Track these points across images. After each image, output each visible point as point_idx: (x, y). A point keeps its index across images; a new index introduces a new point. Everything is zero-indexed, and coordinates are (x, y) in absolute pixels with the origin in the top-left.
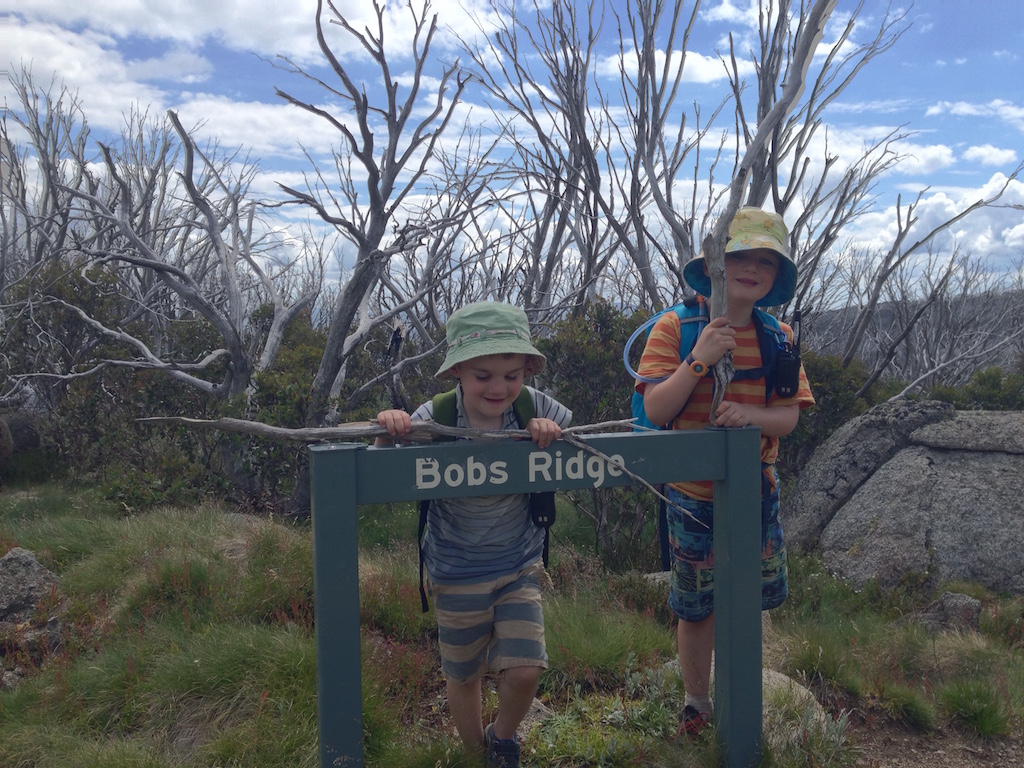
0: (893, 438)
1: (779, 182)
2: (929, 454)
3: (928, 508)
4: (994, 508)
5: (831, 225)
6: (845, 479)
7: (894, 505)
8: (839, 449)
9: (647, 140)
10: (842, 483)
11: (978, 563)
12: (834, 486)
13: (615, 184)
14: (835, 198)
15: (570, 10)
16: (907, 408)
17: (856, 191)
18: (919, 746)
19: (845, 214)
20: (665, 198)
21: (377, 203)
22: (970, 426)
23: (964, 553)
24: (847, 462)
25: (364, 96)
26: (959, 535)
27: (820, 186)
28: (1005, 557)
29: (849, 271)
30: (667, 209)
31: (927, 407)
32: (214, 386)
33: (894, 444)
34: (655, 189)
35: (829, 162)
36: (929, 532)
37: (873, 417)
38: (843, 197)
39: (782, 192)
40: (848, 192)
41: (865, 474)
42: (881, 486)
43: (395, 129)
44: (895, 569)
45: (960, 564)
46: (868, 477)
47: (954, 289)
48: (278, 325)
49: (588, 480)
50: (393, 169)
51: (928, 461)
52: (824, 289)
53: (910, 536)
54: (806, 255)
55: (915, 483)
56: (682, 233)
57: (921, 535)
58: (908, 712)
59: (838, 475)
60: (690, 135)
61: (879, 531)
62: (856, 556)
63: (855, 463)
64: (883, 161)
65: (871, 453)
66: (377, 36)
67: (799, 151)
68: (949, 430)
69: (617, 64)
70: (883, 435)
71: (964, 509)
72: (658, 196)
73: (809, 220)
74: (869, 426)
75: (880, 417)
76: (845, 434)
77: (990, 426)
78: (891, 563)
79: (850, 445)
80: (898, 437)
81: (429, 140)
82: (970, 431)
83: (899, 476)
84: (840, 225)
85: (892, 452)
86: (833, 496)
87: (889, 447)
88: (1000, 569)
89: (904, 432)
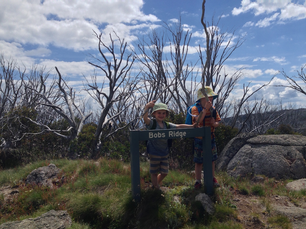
0: (243, 142)
1: (213, 81)
2: (251, 145)
3: (251, 158)
4: (267, 157)
5: (227, 92)
6: (232, 153)
7: (243, 158)
8: (230, 145)
9: (179, 70)
10: (231, 154)
11: (263, 170)
12: (229, 154)
14: (227, 86)
15: (159, 40)
16: (246, 135)
17: (233, 83)
18: (246, 197)
19: (231, 89)
20: (183, 85)
21: (111, 88)
23: (260, 168)
24: (232, 148)
25: (110, 63)
26: (259, 164)
27: (224, 82)
28: (270, 168)
29: (234, 105)
30: (184, 88)
31: (250, 134)
32: (68, 137)
34: (181, 83)
35: (226, 76)
36: (252, 164)
37: (238, 137)
39: (214, 84)
40: (231, 84)
41: (236, 151)
42: (240, 153)
43: (116, 70)
45: (259, 171)
48: (82, 121)
50: (116, 80)
51: (251, 147)
52: (227, 110)
53: (247, 165)
54: (221, 100)
55: (248, 152)
56: (188, 95)
57: (250, 164)
58: (244, 191)
59: (230, 152)
60: (190, 69)
61: (240, 164)
62: (235, 171)
63: (234, 149)
64: (239, 75)
65: (238, 146)
66: (112, 48)
67: (218, 74)
68: (256, 139)
70: (240, 141)
71: (260, 158)
72: (182, 85)
73: (221, 91)
74: (237, 139)
75: (240, 137)
76: (231, 142)
77: (265, 138)
78: (243, 172)
79: (233, 144)
80: (244, 142)
81: (125, 72)
82: (261, 139)
83: (244, 151)
84: (230, 92)
85: (242, 146)
86: (229, 157)
87: (242, 144)
88: (269, 171)
89: (245, 140)
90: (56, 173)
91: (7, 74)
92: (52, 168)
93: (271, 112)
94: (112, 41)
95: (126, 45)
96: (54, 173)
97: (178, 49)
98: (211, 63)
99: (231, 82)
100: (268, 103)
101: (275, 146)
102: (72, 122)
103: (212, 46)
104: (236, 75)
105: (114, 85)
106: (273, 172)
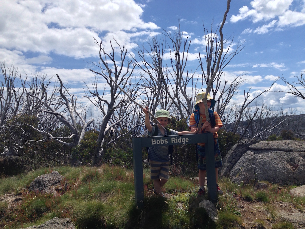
0: (245, 148)
1: (213, 87)
2: (254, 151)
3: (254, 164)
4: (270, 163)
5: (228, 98)
6: (234, 159)
7: (246, 164)
8: (232, 151)
9: (179, 77)
10: (234, 160)
11: (267, 176)
12: (232, 161)
13: (172, 88)
14: (228, 92)
15: (159, 47)
16: (248, 141)
17: (234, 89)
18: (250, 204)
19: (232, 95)
20: (184, 92)
21: (113, 95)
22: (263, 144)
23: (263, 174)
26: (262, 170)
27: (224, 88)
28: (273, 174)
29: (234, 111)
30: (185, 95)
31: (253, 140)
32: (70, 144)
33: (245, 149)
34: (181, 89)
35: (226, 82)
36: (255, 170)
37: (240, 143)
38: (230, 91)
39: (214, 90)
40: (231, 90)
41: (239, 157)
42: (243, 160)
43: (117, 77)
44: (247, 180)
45: (263, 177)
46: (240, 158)
48: (84, 128)
49: (182, 143)
51: (253, 153)
52: (228, 116)
53: (251, 171)
54: (222, 106)
55: (251, 158)
56: (189, 101)
57: (253, 171)
58: (248, 197)
59: (233, 158)
60: (190, 75)
61: (243, 170)
62: (238, 177)
63: (236, 155)
64: (240, 81)
65: (240, 152)
67: (218, 80)
68: (258, 145)
70: (243, 147)
71: (262, 164)
72: (182, 92)
73: (222, 97)
74: (239, 145)
75: (242, 143)
76: (234, 148)
77: (268, 144)
79: (235, 150)
80: (246, 148)
83: (247, 157)
84: (230, 98)
85: (245, 152)
86: (232, 163)
87: (244, 150)
88: (272, 178)
89: (247, 146)
90: (59, 180)
91: (8, 81)
92: (55, 176)
93: (273, 118)
94: (112, 48)
95: (126, 52)
96: (57, 180)
97: (177, 56)
98: (211, 69)
99: (231, 88)
100: (269, 109)
101: (278, 152)
102: (74, 129)
103: (212, 52)
104: (236, 82)
105: (115, 92)
106: (277, 178)
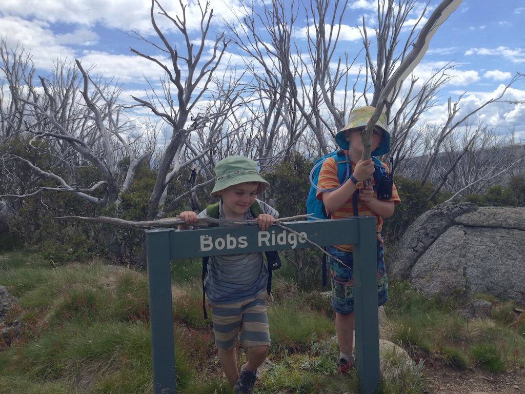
0: (446, 221)
2: (465, 229)
3: (464, 256)
4: (498, 256)
5: (414, 114)
6: (423, 242)
7: (447, 255)
8: (419, 227)
10: (421, 244)
11: (490, 284)
12: (417, 246)
13: (304, 94)
14: (416, 100)
15: (282, 7)
16: (453, 206)
17: (428, 96)
19: (423, 107)
20: (330, 100)
21: (182, 105)
22: (485, 214)
23: (483, 279)
24: (423, 233)
25: (176, 51)
26: (480, 270)
27: (409, 93)
28: (504, 280)
30: (331, 106)
31: (463, 205)
32: (99, 200)
33: (447, 224)
34: (325, 96)
35: (416, 81)
36: (465, 268)
37: (436, 211)
38: (421, 99)
40: (424, 97)
41: (432, 240)
42: (440, 245)
43: (192, 67)
44: (448, 287)
45: (481, 284)
46: (434, 241)
47: (479, 144)
48: (132, 168)
50: (191, 88)
51: (464, 233)
52: (412, 146)
53: (456, 270)
54: (402, 130)
55: (458, 243)
56: (338, 119)
57: (461, 270)
58: (455, 360)
59: (419, 240)
61: (440, 268)
62: (428, 281)
63: (427, 234)
64: (442, 79)
65: (435, 229)
66: (182, 20)
68: (474, 216)
69: (306, 32)
70: (441, 220)
71: (482, 256)
72: (326, 100)
73: (404, 111)
74: (434, 215)
75: (439, 211)
76: (422, 220)
77: (495, 214)
78: (446, 284)
79: (425, 225)
80: (449, 221)
81: (209, 73)
82: (485, 217)
83: (449, 240)
84: (420, 113)
85: (446, 228)
86: (417, 251)
87: (444, 226)
88: (501, 287)
89: (452, 218)
94: (182, 5)
95: (211, 16)
98: (384, 54)
99: (423, 93)
101: (516, 232)
103: (389, 19)
105: (188, 99)
106: (512, 288)
